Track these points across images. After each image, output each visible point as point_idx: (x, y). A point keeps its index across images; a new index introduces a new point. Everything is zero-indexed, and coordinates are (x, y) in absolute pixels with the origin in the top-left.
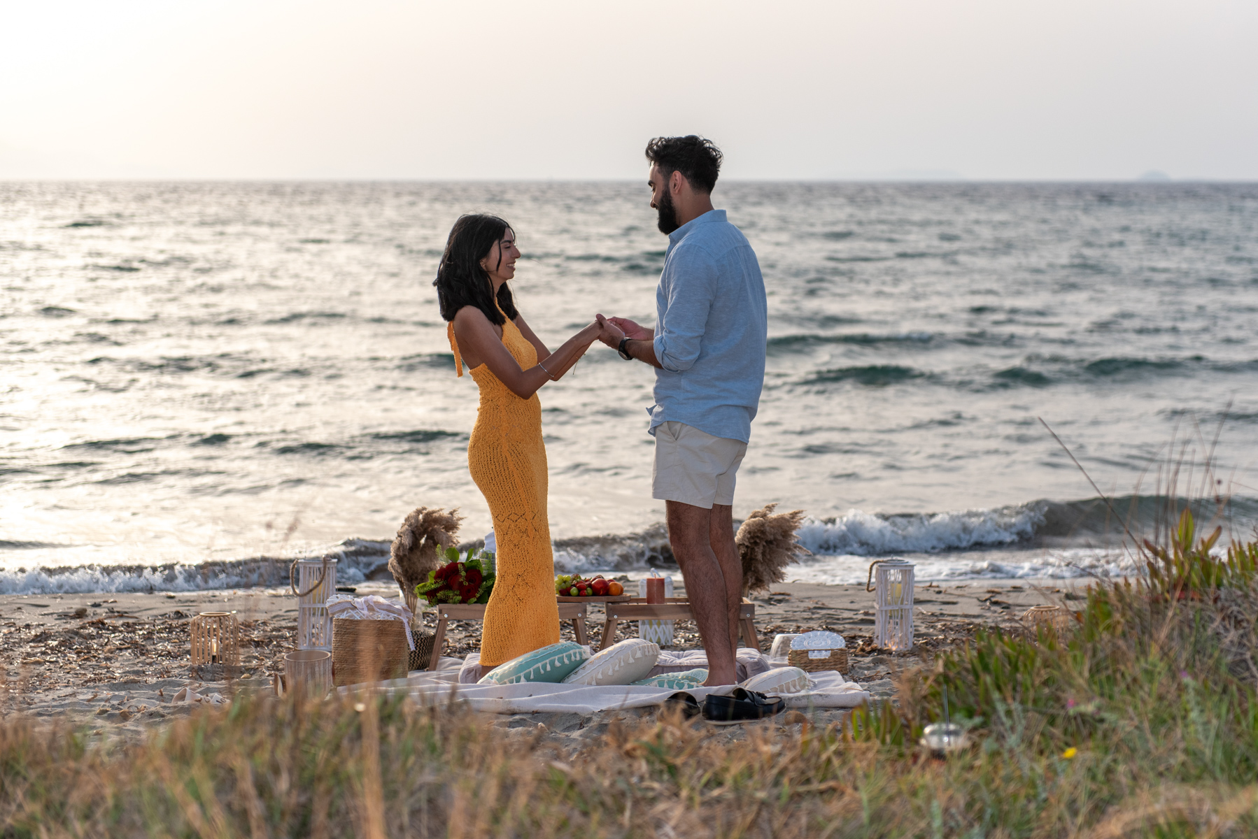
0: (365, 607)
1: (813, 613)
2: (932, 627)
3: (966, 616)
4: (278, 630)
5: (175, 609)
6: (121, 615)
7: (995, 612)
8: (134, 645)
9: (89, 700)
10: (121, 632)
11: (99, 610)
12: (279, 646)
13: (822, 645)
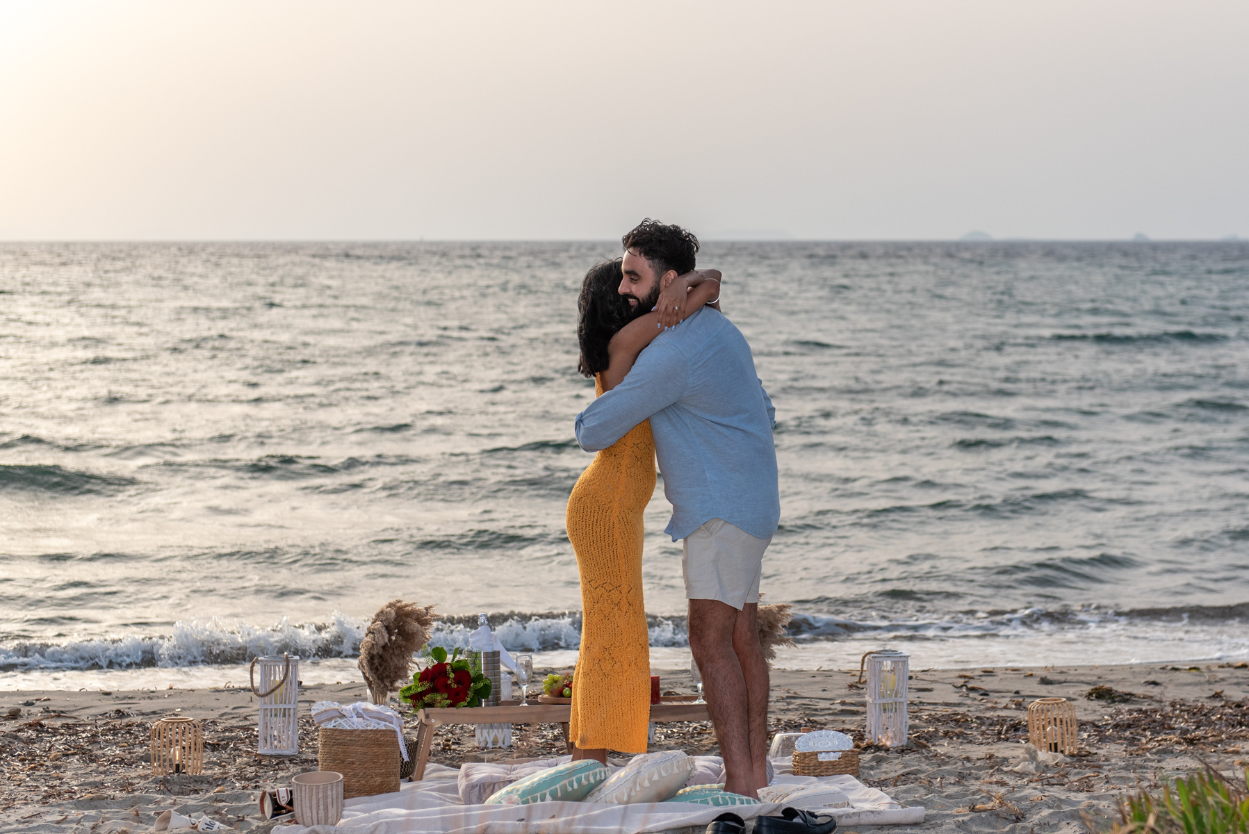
0: (354, 715)
1: (789, 704)
2: (917, 717)
3: (947, 704)
4: (230, 730)
5: (115, 708)
6: (59, 715)
7: (975, 699)
8: (81, 751)
9: (58, 822)
10: (62, 734)
11: (33, 710)
12: (236, 749)
13: (829, 745)
